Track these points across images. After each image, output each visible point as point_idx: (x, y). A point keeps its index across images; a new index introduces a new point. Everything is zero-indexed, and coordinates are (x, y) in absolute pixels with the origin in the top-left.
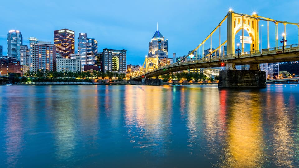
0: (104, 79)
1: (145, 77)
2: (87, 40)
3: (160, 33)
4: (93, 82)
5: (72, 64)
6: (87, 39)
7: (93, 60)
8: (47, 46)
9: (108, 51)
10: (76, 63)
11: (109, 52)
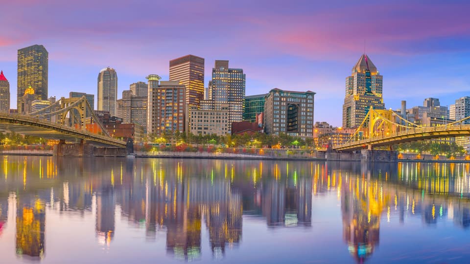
0: (272, 148)
1: (366, 147)
2: (229, 74)
3: (369, 59)
4: (256, 154)
5: (215, 119)
6: (230, 71)
7: (240, 112)
8: (175, 89)
9: (280, 95)
10: (221, 118)
11: (282, 95)
